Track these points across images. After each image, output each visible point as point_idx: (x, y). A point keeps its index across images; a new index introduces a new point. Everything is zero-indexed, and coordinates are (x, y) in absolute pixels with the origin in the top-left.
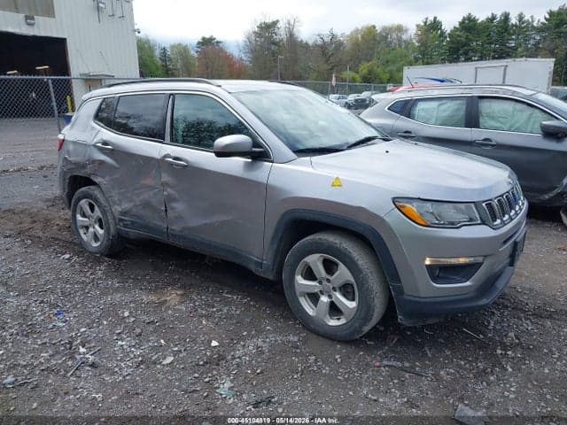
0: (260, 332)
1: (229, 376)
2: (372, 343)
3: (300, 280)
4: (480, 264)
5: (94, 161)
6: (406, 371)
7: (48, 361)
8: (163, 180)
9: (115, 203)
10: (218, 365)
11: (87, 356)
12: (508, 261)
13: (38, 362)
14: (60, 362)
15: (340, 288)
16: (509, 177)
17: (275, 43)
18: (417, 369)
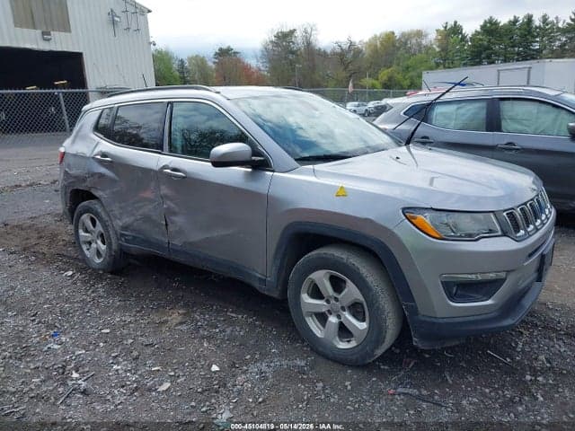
0: (264, 356)
1: (228, 405)
2: (386, 367)
3: (306, 299)
4: (504, 280)
5: (93, 175)
6: (424, 401)
7: (38, 387)
8: (162, 193)
9: (115, 217)
10: (217, 392)
11: (80, 382)
12: (535, 275)
13: (27, 389)
14: (51, 388)
15: (349, 307)
16: (534, 183)
17: (293, 53)
18: (436, 397)
